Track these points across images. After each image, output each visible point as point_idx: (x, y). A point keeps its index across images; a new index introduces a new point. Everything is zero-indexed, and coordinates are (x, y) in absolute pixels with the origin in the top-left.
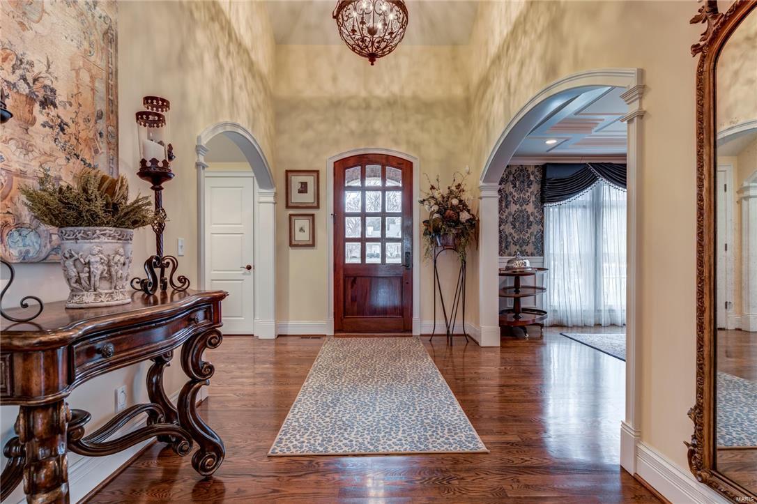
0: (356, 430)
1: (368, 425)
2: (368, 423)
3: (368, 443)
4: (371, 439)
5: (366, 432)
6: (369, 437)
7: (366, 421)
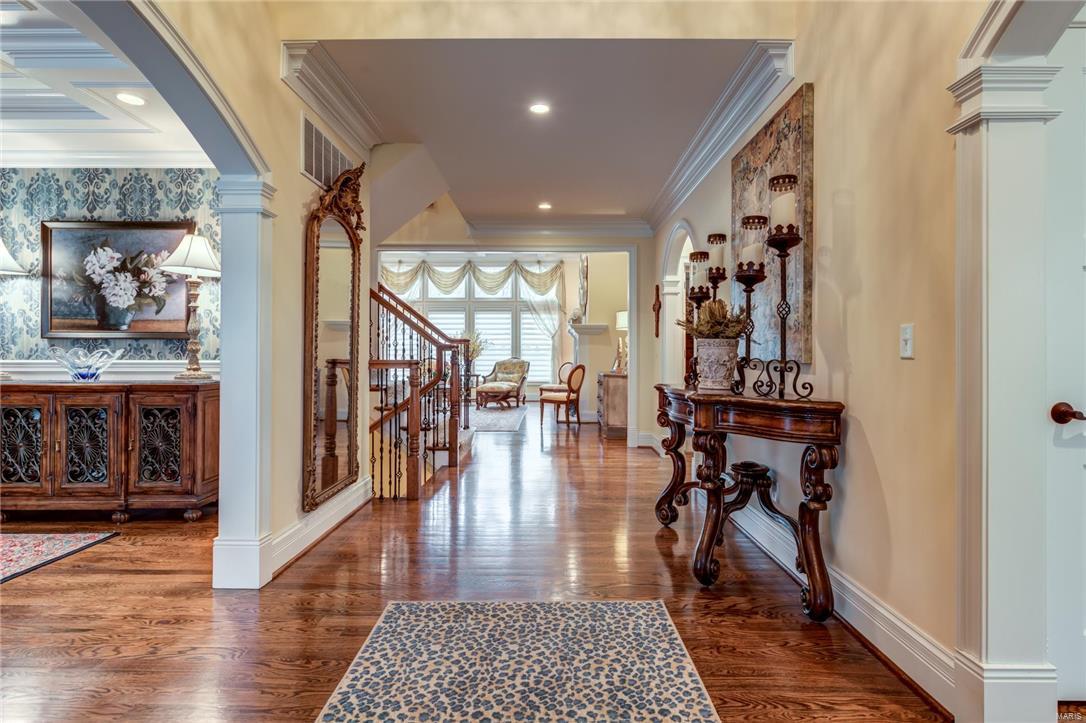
0: (559, 633)
1: (539, 640)
2: (538, 644)
3: (539, 613)
4: (534, 617)
5: (542, 628)
6: (538, 620)
7: (543, 649)
